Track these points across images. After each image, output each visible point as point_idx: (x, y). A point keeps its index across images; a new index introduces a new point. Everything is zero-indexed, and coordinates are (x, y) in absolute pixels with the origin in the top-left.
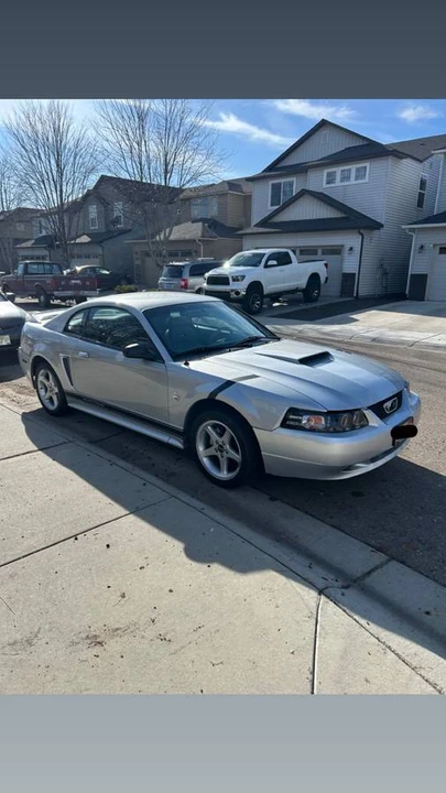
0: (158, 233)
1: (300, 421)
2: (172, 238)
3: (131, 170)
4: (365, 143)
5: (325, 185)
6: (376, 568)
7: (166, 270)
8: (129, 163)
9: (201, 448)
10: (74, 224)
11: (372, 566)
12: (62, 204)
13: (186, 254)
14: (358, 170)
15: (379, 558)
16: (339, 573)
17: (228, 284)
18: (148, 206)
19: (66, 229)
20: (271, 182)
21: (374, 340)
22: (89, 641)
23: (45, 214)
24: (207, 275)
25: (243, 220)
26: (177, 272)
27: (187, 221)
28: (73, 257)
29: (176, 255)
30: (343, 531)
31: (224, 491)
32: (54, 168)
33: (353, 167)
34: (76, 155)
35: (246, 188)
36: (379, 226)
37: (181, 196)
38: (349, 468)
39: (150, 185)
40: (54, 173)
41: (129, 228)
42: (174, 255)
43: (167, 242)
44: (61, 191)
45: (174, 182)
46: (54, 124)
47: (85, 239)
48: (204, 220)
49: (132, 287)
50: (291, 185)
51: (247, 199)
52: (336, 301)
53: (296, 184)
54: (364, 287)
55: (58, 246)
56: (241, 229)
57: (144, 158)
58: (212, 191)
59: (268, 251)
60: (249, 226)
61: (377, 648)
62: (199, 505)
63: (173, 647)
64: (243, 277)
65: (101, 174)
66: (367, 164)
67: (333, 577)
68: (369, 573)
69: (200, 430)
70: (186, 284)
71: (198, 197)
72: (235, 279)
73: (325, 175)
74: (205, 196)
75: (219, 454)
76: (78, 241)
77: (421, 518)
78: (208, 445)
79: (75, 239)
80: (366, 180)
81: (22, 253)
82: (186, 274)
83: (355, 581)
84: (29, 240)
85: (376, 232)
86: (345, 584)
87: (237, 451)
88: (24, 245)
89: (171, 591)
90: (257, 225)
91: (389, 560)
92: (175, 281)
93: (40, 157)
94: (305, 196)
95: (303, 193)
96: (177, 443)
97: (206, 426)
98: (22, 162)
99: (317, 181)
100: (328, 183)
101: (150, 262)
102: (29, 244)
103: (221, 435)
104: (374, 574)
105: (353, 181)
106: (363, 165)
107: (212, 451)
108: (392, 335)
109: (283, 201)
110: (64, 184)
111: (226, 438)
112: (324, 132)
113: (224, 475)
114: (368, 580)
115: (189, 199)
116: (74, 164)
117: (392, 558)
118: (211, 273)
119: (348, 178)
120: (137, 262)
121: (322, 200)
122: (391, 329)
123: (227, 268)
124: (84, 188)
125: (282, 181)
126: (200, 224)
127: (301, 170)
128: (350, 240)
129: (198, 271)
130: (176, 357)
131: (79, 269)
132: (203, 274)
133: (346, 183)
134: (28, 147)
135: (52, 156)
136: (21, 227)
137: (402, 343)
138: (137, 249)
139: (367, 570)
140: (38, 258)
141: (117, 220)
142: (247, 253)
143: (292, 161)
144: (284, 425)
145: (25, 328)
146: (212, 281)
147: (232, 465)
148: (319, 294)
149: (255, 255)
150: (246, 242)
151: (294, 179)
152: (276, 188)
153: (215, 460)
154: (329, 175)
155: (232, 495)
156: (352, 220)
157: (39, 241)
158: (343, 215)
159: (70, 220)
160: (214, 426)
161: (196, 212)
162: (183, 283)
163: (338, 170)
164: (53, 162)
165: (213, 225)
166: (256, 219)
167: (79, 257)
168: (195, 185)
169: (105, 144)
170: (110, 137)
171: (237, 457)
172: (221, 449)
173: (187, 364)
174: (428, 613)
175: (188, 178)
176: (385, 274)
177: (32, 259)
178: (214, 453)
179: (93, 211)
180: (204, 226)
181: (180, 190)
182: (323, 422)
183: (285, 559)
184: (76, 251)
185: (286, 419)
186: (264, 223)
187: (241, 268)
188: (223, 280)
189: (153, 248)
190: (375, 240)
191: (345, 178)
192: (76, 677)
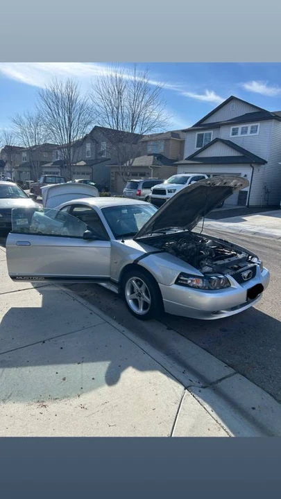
0: (125, 162)
1: (187, 281)
2: (133, 165)
3: (111, 123)
4: (258, 111)
5: (231, 136)
6: (227, 377)
7: (129, 183)
8: (110, 119)
9: (128, 294)
10: (76, 155)
11: (223, 375)
12: (70, 142)
13: (143, 175)
14: (252, 127)
15: (230, 371)
16: (201, 377)
17: (165, 194)
18: (121, 145)
19: (71, 157)
20: (197, 133)
21: (255, 233)
22: (38, 404)
23: (60, 148)
24: (152, 188)
25: (179, 155)
26: (135, 186)
27: (144, 154)
28: (74, 173)
29: (136, 175)
30: (209, 352)
31: (140, 321)
32: (67, 121)
33: (249, 126)
34: (80, 114)
35: (182, 136)
36: (264, 162)
37: (142, 140)
38: (217, 313)
39: (123, 132)
40: (67, 123)
41: (108, 157)
42: (135, 175)
43: (131, 167)
44: (70, 135)
45: (137, 131)
46: (68, 95)
47: (82, 163)
48: (154, 155)
49: (108, 193)
50: (210, 134)
51: (182, 143)
52: (235, 208)
53: (213, 134)
54: (253, 200)
55: (66, 167)
56: (177, 161)
57: (120, 117)
58: (161, 137)
59: (191, 175)
60: (182, 159)
61: (215, 427)
62: (122, 328)
63: (88, 413)
64: (175, 190)
65: (94, 126)
66: (258, 124)
67: (197, 380)
68: (220, 380)
69: (128, 282)
70: (140, 193)
71: (151, 140)
72: (170, 192)
73: (231, 129)
74: (156, 140)
75: (138, 298)
76: (77, 164)
77: (262, 348)
78: (132, 292)
79: (76, 163)
80: (258, 133)
81: (45, 170)
82: (140, 187)
83: (211, 384)
84: (49, 163)
85: (263, 166)
86: (204, 386)
87: (148, 296)
88: (46, 165)
89: (93, 379)
90: (187, 159)
91: (235, 373)
92: (134, 191)
93: (59, 114)
94: (218, 143)
95: (217, 140)
96: (115, 289)
97: (131, 281)
98: (49, 117)
99: (226, 133)
100: (233, 134)
101: (120, 179)
102: (49, 165)
103: (140, 286)
104: (224, 381)
105: (249, 134)
106: (256, 124)
107: (134, 296)
108: (267, 231)
109: (204, 145)
110: (72, 130)
111: (143, 288)
112: (232, 104)
113: (140, 311)
114: (220, 384)
115: (146, 142)
116: (79, 118)
117: (238, 372)
118: (156, 187)
119: (246, 132)
120: (113, 178)
121: (228, 145)
122: (267, 227)
123: (166, 184)
124: (84, 133)
125: (204, 132)
126: (152, 157)
127: (217, 126)
128: (245, 171)
129: (147, 185)
130: (117, 237)
131: (77, 181)
132: (150, 188)
133: (254, 134)
134: (53, 108)
135: (66, 114)
136: (45, 155)
137: (272, 237)
138: (112, 171)
139: (219, 378)
140: (54, 173)
141: (102, 153)
142: (179, 176)
143: (211, 120)
144: (177, 283)
145: (35, 215)
146: (155, 192)
147: (146, 305)
148: (223, 204)
149: (184, 177)
150: (180, 169)
151: (212, 132)
152: (200, 137)
153: (136, 302)
154: (234, 130)
155: (145, 325)
156: (248, 158)
157: (55, 163)
158: (242, 155)
159: (74, 152)
160: (137, 281)
161: (150, 150)
162: (138, 193)
163: (240, 127)
164: (66, 117)
165: (160, 157)
166: (187, 155)
167: (78, 173)
168: (150, 133)
169: (97, 108)
170: (101, 104)
171: (148, 300)
172: (140, 295)
173: (123, 241)
174: (254, 408)
175: (146, 129)
176: (267, 192)
177: (50, 173)
178: (136, 297)
179: (88, 146)
180: (154, 158)
181: (141, 136)
182: (201, 282)
183: (168, 366)
184: (77, 170)
185: (178, 279)
186: (191, 158)
187: (175, 185)
188: (162, 192)
189: (122, 170)
190: (261, 171)
191: (244, 131)
192: (26, 424)
